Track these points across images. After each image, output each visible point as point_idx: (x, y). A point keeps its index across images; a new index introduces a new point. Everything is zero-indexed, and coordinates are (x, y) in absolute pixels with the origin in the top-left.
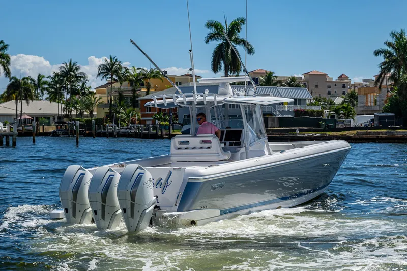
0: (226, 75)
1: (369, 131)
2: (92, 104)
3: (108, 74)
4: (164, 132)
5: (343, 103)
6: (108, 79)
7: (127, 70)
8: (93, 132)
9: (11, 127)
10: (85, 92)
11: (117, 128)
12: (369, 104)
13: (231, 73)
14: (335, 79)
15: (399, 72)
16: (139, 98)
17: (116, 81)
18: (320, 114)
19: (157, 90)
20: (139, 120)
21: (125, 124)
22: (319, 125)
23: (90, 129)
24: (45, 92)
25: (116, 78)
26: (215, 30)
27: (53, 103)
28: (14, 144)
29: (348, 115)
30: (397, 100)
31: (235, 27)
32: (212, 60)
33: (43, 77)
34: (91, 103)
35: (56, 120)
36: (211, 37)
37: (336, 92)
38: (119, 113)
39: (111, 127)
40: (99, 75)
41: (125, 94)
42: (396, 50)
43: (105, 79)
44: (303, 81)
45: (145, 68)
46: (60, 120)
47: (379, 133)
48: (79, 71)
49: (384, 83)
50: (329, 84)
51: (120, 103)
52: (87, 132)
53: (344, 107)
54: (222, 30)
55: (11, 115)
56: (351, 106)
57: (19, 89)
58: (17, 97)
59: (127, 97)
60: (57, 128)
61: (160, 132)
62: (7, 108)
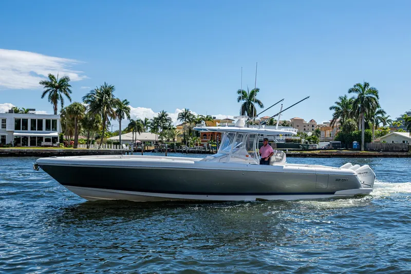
1: (327, 151)
2: (174, 135)
3: (183, 118)
5: (313, 135)
6: (184, 121)
7: (194, 116)
8: (175, 150)
9: (130, 147)
10: (170, 128)
11: (188, 148)
12: (327, 136)
14: (308, 122)
15: (344, 119)
17: (188, 122)
18: (300, 141)
20: (200, 143)
21: (192, 146)
22: (299, 148)
23: (173, 148)
24: (148, 127)
26: (243, 95)
27: (153, 134)
29: (315, 142)
30: (342, 134)
31: (253, 94)
33: (148, 119)
35: (155, 143)
37: (308, 129)
38: (189, 140)
39: (184, 147)
40: (178, 119)
42: (342, 106)
43: (182, 121)
44: (290, 123)
45: (203, 115)
46: (157, 143)
47: (332, 152)
48: (168, 117)
49: (335, 125)
50: (304, 125)
51: (190, 134)
52: (172, 150)
53: (312, 138)
54: (246, 95)
55: (130, 140)
56: (317, 137)
57: (135, 126)
58: (133, 130)
59: (193, 131)
60: (155, 148)
61: (211, 150)
62: (128, 136)
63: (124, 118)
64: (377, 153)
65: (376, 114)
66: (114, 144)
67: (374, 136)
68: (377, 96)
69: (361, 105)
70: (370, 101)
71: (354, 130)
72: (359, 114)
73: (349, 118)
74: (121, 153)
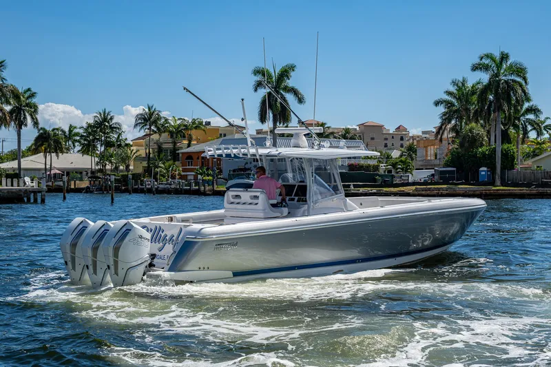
0: (275, 126)
1: (428, 187)
2: (128, 158)
3: (146, 125)
5: (401, 156)
6: (146, 130)
7: (166, 120)
8: (130, 187)
9: (39, 183)
10: (120, 145)
11: (156, 183)
12: (429, 158)
13: (280, 123)
14: (392, 130)
15: (461, 123)
16: (180, 151)
17: (155, 132)
18: (376, 168)
19: (199, 141)
20: (179, 174)
21: (164, 179)
22: (375, 180)
23: (126, 185)
24: (77, 144)
25: (155, 129)
26: (263, 77)
27: (85, 156)
28: (43, 201)
29: (406, 169)
30: (458, 153)
31: (285, 74)
32: (259, 110)
33: (75, 128)
34: (127, 156)
35: (89, 175)
36: (259, 85)
37: (393, 145)
38: (158, 167)
39: (149, 182)
40: (136, 125)
41: (164, 146)
42: (457, 99)
43: (143, 130)
44: (358, 133)
45: (186, 119)
46: (93, 175)
47: (439, 189)
48: (114, 121)
49: (445, 136)
50: (385, 136)
51: (159, 156)
52: (123, 188)
53: (401, 161)
54: (270, 76)
55: (39, 170)
56: (409, 160)
57: (48, 142)
58: (46, 149)
59: (166, 150)
60: (90, 184)
61: (202, 188)
62: (35, 161)
63: (26, 125)
64: (525, 190)
65: (523, 115)
66: (8, 176)
67: (520, 158)
68: (525, 79)
69: (495, 97)
70: (513, 89)
71: (482, 145)
72: (490, 115)
73: (470, 122)
74: (21, 195)
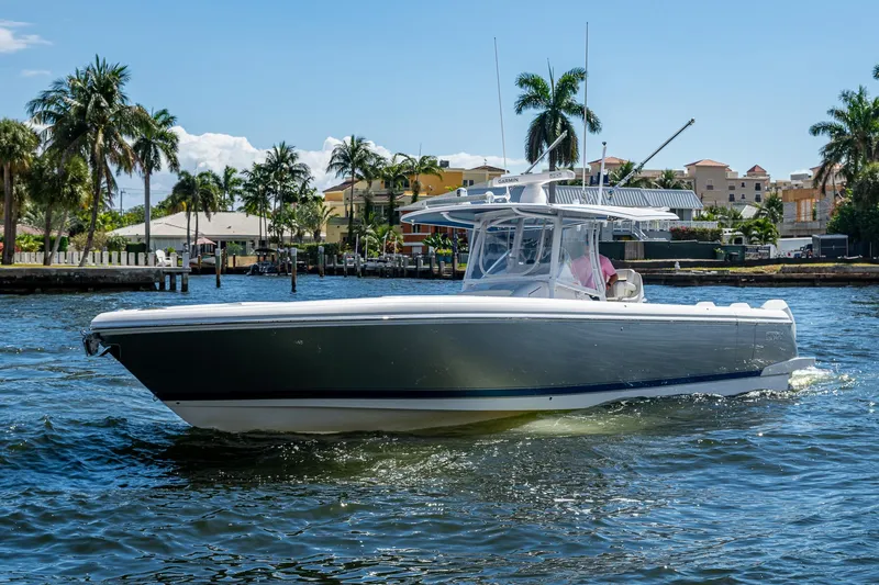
0: (552, 168)
1: (803, 265)
2: (318, 219)
3: (346, 166)
4: (444, 267)
5: (757, 216)
6: (347, 175)
7: (379, 159)
8: (321, 266)
9: (178, 259)
10: (306, 198)
11: (362, 259)
12: (803, 219)
13: (560, 163)
14: (742, 174)
15: (856, 162)
16: (400, 209)
17: (361, 179)
18: (717, 235)
19: (430, 192)
20: (399, 246)
21: (376, 254)
22: (715, 255)
23: (315, 262)
24: (237, 197)
25: (361, 174)
26: (533, 90)
27: (251, 217)
28: (185, 288)
29: (766, 238)
30: (852, 211)
31: (568, 84)
32: (527, 142)
33: (234, 171)
34: (316, 217)
35: (257, 246)
36: (525, 102)
37: (743, 198)
38: (365, 234)
39: (351, 258)
40: (331, 167)
41: (376, 201)
42: (849, 123)
43: (341, 175)
44: (686, 178)
45: (411, 156)
46: (263, 246)
47: (819, 269)
48: (297, 162)
49: (830, 183)
50: (730, 183)
51: (367, 216)
52: (310, 267)
53: (758, 224)
54: (544, 90)
55: (178, 238)
56: (770, 222)
57: (194, 194)
58: (189, 206)
59: (379, 207)
60: (259, 261)
61: (436, 267)
62: (172, 225)
63: (158, 168)
66: (129, 248)
73: (872, 161)
74: (150, 278)
